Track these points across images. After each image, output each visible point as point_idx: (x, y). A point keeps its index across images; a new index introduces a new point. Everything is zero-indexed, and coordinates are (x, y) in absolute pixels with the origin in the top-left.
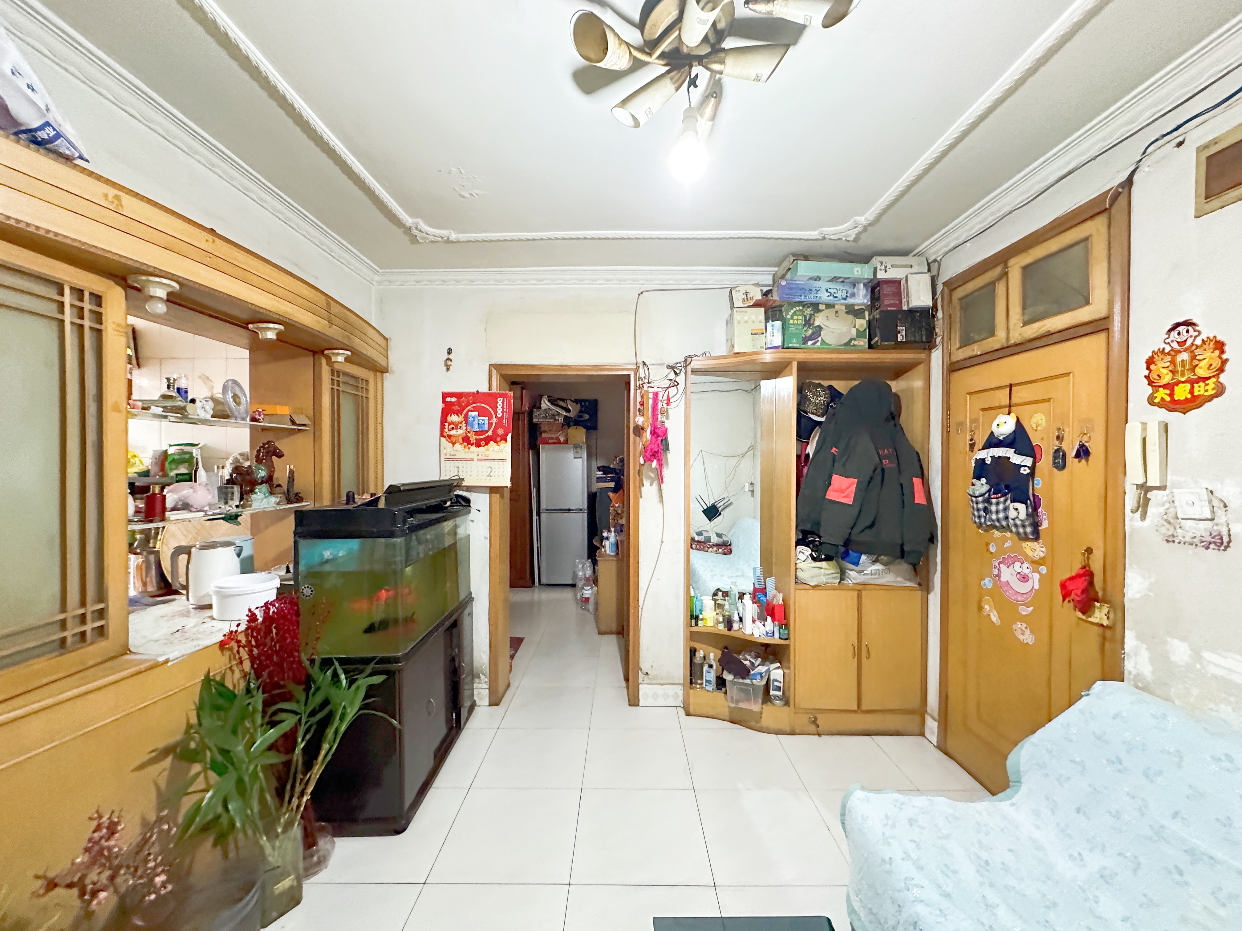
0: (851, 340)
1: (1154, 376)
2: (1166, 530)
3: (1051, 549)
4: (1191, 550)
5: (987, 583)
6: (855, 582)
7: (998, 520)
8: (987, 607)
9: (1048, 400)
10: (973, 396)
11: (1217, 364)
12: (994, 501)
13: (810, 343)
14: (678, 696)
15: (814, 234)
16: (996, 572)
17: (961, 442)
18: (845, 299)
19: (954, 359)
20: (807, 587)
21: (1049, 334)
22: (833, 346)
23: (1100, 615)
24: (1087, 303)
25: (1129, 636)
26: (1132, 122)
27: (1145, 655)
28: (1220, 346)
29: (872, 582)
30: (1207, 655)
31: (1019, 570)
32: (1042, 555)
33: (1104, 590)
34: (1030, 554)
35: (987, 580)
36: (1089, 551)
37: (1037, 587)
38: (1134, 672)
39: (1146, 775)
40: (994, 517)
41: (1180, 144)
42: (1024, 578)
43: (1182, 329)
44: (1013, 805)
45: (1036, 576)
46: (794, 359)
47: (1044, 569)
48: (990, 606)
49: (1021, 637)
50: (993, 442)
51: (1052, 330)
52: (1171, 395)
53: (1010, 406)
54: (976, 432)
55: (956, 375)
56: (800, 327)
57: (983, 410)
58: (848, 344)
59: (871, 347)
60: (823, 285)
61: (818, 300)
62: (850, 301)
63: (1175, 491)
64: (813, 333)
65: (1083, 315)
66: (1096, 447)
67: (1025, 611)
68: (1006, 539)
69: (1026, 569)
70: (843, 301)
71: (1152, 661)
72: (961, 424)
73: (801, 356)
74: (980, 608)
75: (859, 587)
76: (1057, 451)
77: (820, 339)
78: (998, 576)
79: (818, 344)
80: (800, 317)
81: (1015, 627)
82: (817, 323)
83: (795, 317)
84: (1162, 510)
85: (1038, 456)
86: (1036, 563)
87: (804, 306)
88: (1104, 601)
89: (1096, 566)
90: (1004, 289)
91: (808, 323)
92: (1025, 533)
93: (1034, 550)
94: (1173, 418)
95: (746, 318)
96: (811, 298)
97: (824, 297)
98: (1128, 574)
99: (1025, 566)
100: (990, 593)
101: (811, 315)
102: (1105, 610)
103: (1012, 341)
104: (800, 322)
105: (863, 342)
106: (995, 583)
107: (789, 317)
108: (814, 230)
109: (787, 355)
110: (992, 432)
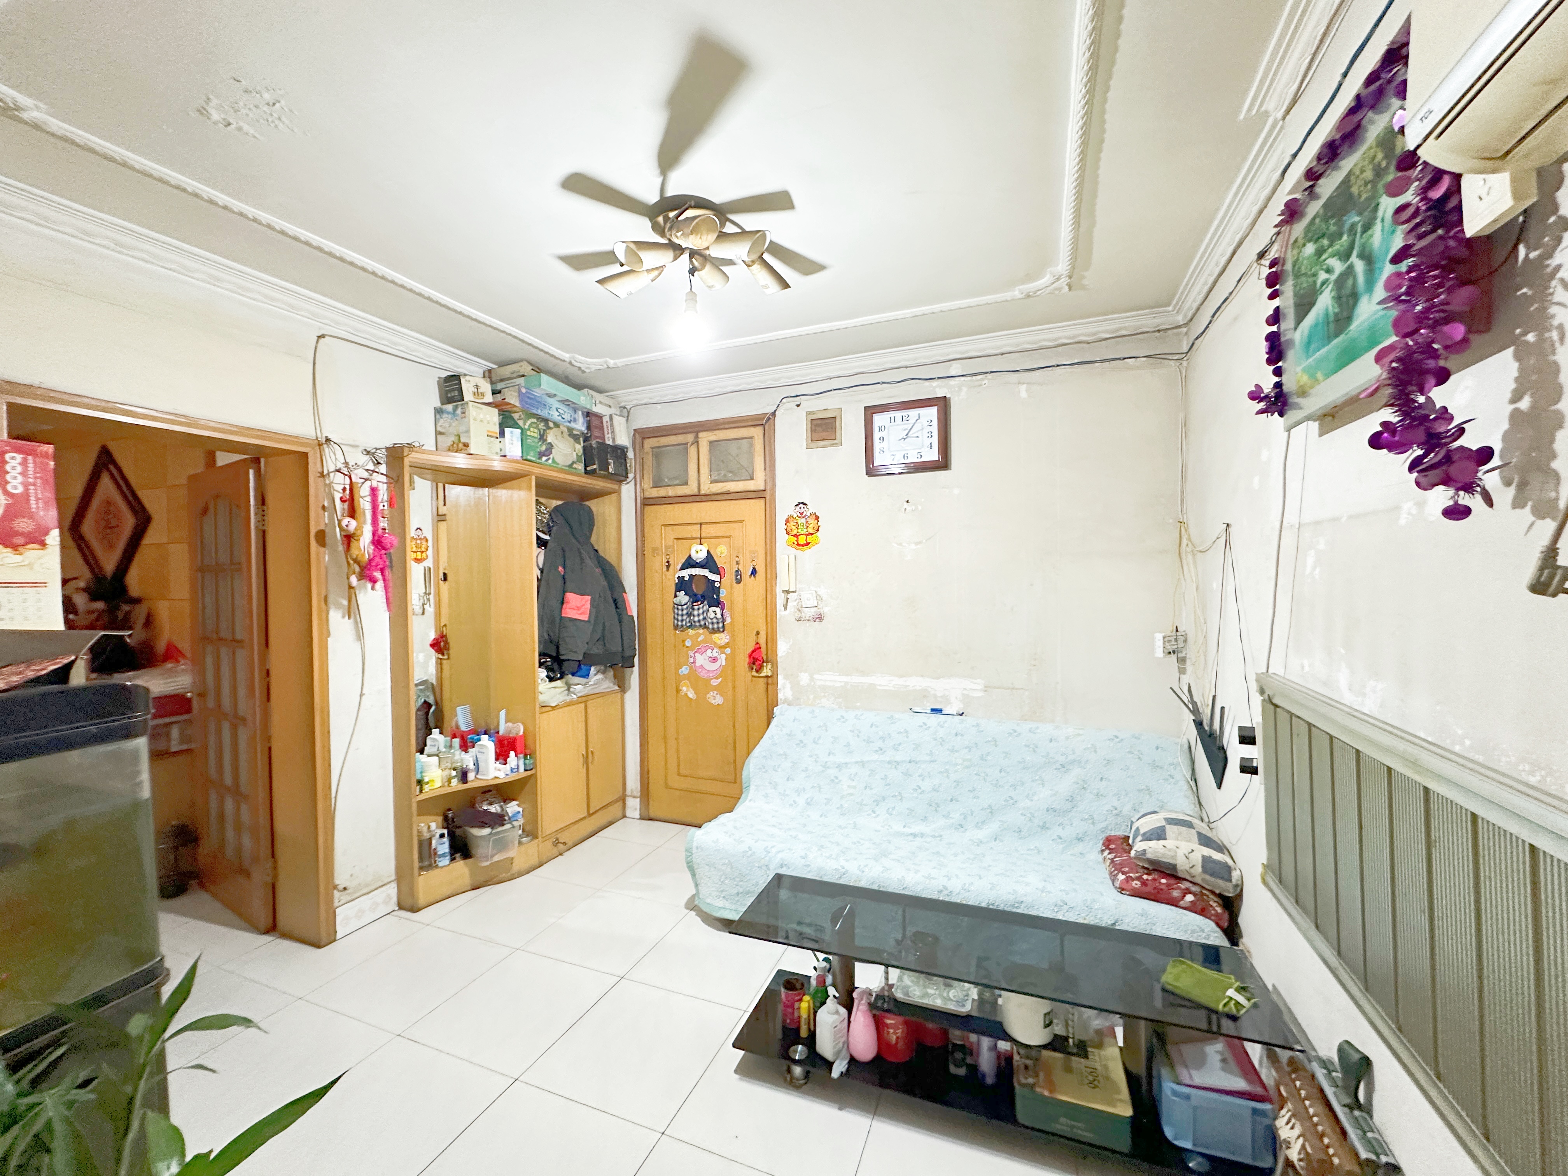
0: (574, 463)
1: (789, 530)
2: (797, 615)
3: (733, 636)
4: (808, 624)
5: (684, 670)
6: (579, 695)
7: (699, 621)
8: (684, 689)
9: (729, 537)
10: (667, 528)
11: (816, 527)
12: (696, 607)
13: (544, 458)
14: (390, 899)
15: (566, 356)
16: (692, 660)
17: (656, 564)
18: (570, 422)
19: (647, 495)
20: (549, 709)
21: (728, 493)
22: (559, 466)
23: (767, 671)
24: (752, 479)
25: (780, 678)
26: (776, 380)
27: (788, 686)
28: (817, 518)
29: (592, 692)
30: (816, 676)
31: (710, 655)
32: (727, 641)
33: (767, 654)
34: (718, 642)
35: (684, 668)
36: (758, 633)
37: (724, 664)
38: (783, 698)
39: (814, 742)
40: (696, 619)
41: (798, 406)
42: (715, 660)
43: (801, 506)
44: (750, 800)
45: (723, 656)
46: (533, 473)
47: (728, 651)
48: (687, 687)
49: (713, 702)
50: (690, 563)
51: (732, 491)
52: (797, 541)
53: (701, 538)
54: (671, 556)
55: (648, 509)
56: (536, 440)
57: (677, 539)
58: (571, 466)
59: (586, 472)
60: (553, 402)
61: (549, 417)
62: (573, 425)
63: (802, 593)
64: (546, 450)
65: (751, 485)
66: (760, 570)
67: (715, 683)
68: (699, 635)
69: (715, 654)
70: (568, 424)
71: (792, 688)
72: (655, 550)
73: (537, 471)
74: (678, 691)
75: (584, 699)
76: (737, 571)
77: (551, 456)
78: (694, 662)
79: (550, 461)
80: (536, 431)
81: (708, 696)
82: (549, 440)
83: (532, 429)
84: (795, 603)
85: (722, 573)
86: (722, 648)
87: (538, 419)
88: (767, 662)
89: (762, 640)
90: (696, 453)
91: (542, 438)
92: (718, 628)
93: (722, 638)
94: (798, 553)
95: (481, 416)
96: (543, 413)
97: (555, 416)
98: (779, 642)
99: (715, 651)
100: (688, 677)
101: (544, 430)
102: (769, 666)
103: (703, 492)
104: (536, 435)
105: (580, 467)
106: (691, 668)
107: (526, 427)
108: (567, 352)
109: (526, 467)
110: (690, 556)
